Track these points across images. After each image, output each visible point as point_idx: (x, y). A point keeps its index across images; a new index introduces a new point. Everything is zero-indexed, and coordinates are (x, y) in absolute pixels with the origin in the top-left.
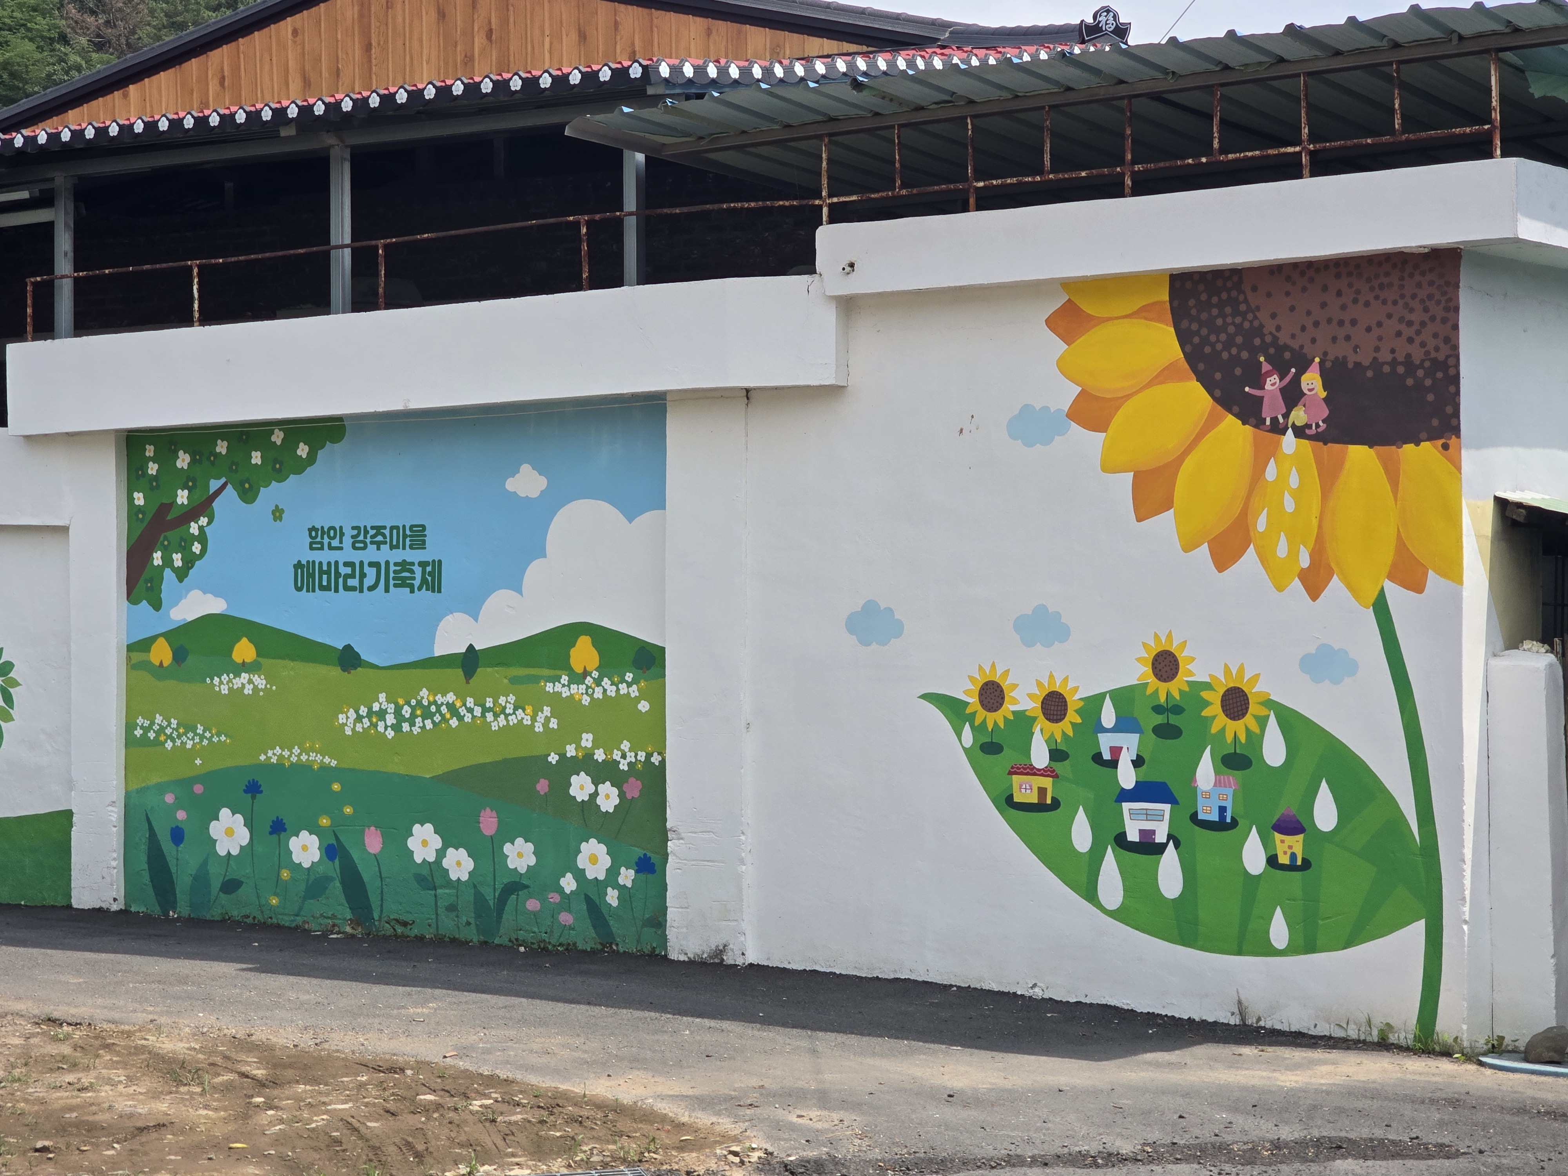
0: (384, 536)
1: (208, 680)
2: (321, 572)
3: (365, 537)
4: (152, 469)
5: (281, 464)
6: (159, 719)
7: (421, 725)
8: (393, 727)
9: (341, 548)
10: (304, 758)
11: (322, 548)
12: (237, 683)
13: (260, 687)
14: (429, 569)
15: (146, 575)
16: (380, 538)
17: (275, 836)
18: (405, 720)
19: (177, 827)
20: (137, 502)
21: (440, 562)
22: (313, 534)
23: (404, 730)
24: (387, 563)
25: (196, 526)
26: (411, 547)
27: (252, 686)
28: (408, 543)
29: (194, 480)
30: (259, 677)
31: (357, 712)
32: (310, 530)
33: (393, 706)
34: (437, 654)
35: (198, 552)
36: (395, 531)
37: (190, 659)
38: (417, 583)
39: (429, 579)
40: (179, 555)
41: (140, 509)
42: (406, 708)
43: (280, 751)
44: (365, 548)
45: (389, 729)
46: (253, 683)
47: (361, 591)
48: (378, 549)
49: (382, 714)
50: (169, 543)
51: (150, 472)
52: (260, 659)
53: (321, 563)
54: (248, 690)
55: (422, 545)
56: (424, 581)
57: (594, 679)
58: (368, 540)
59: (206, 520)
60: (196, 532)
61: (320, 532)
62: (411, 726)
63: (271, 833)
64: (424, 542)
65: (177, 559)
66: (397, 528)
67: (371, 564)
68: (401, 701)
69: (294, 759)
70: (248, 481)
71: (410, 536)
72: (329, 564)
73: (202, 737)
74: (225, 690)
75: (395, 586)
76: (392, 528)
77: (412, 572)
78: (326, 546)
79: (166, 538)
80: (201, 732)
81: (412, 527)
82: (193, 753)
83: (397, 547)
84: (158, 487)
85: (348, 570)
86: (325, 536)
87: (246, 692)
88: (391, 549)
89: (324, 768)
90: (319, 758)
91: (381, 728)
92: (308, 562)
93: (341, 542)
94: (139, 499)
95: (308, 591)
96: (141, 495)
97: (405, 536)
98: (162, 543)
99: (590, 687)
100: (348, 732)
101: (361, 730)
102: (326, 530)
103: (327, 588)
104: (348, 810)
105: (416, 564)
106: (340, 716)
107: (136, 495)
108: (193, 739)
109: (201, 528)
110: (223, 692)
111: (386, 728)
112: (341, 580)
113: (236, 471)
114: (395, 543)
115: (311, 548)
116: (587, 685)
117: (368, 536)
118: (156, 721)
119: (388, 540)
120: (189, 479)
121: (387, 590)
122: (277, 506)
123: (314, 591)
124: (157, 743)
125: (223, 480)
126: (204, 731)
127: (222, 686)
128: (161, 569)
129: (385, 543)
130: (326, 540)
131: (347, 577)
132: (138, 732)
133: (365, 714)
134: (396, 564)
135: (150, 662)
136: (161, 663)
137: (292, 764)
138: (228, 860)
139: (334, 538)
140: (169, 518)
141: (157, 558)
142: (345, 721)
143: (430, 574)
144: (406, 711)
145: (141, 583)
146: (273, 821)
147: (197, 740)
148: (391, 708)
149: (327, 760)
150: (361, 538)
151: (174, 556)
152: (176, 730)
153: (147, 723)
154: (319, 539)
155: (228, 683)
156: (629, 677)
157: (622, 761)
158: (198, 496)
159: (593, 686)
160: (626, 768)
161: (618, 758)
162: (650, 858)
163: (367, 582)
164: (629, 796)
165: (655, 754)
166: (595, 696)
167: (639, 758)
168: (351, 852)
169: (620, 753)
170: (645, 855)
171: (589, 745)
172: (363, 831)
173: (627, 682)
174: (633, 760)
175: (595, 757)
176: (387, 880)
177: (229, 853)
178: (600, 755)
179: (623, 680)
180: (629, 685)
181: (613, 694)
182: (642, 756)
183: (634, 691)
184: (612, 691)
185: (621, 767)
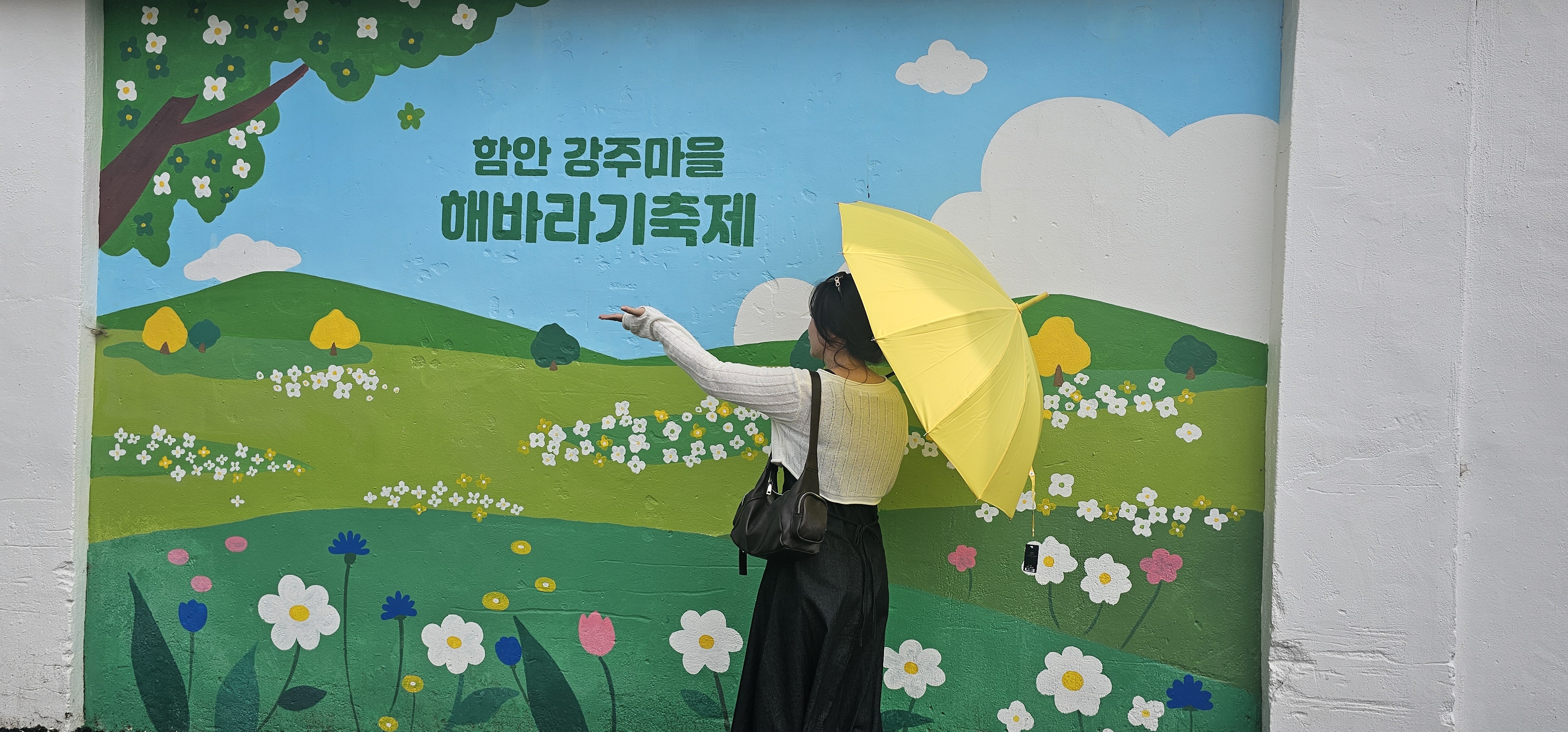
0: (635, 154)
1: (260, 375)
2: (500, 210)
3: (594, 155)
4: (154, 44)
5: (419, 37)
6: (158, 433)
7: (703, 452)
8: (642, 455)
9: (544, 173)
10: (456, 500)
11: (503, 171)
12: (320, 380)
13: (366, 387)
14: (728, 208)
15: (139, 208)
16: (625, 158)
17: (394, 623)
18: (670, 445)
19: (192, 603)
20: (122, 96)
21: (751, 197)
22: (485, 149)
23: (667, 460)
24: (640, 199)
25: (242, 134)
26: (690, 173)
27: (349, 386)
28: (684, 164)
29: (239, 63)
30: (366, 371)
31: (568, 430)
32: (478, 144)
33: (643, 422)
35: (244, 175)
36: (657, 149)
37: (222, 343)
38: (702, 230)
39: (729, 224)
40: (207, 180)
41: (128, 107)
42: (671, 425)
43: (406, 489)
44: (594, 171)
45: (635, 458)
46: (353, 381)
47: (584, 239)
48: (622, 174)
49: (621, 435)
50: (186, 160)
51: (149, 49)
52: (366, 344)
53: (499, 196)
54: (342, 391)
55: (716, 170)
56: (717, 227)
57: (1079, 386)
58: (601, 160)
59: (262, 125)
60: (242, 145)
61: (498, 148)
62: (680, 455)
63: (384, 617)
64: (718, 166)
65: (202, 186)
66: (663, 143)
67: (605, 199)
68: (661, 415)
69: (435, 502)
70: (349, 64)
71: (688, 155)
72: (517, 197)
73: (245, 463)
74: (294, 391)
75: (655, 233)
76: (650, 143)
77: (695, 212)
78: (511, 169)
79: (179, 153)
80: (244, 455)
81: (692, 142)
82: (228, 487)
83: (662, 171)
84: (165, 72)
85: (558, 207)
86: (510, 154)
87: (337, 395)
88: (648, 176)
89: (494, 517)
90: (487, 501)
91: (618, 454)
92: (472, 194)
93: (543, 161)
94: (127, 91)
95: (471, 238)
96: (131, 85)
97: (678, 155)
98: (172, 161)
99: (1070, 400)
100: (548, 460)
101: (576, 459)
102: (511, 142)
103: (514, 235)
104: (546, 585)
105: (702, 200)
106: (533, 436)
107: (120, 84)
108: (227, 465)
109: (251, 139)
110: (290, 395)
111: (629, 456)
112: (541, 225)
113: (324, 49)
114: (656, 165)
115: (479, 171)
116: (1063, 397)
117: (601, 154)
118: (154, 437)
119: (643, 160)
120: (228, 60)
121: (638, 239)
122: (409, 106)
123: (483, 238)
124: (153, 469)
125: (299, 62)
126: (251, 454)
127: (289, 386)
128: (167, 201)
129: (638, 165)
130: (511, 159)
131: (552, 218)
132: (117, 453)
133: (584, 434)
134: (657, 200)
135: (142, 345)
136: (165, 346)
137: (431, 511)
138: (296, 657)
139: (530, 154)
140: (186, 121)
141: (162, 184)
142: (542, 444)
143: (729, 215)
144: (672, 430)
145: (128, 222)
146: (389, 599)
147: (235, 467)
148: (640, 426)
149: (503, 504)
150: (586, 156)
151: (196, 180)
152: (194, 450)
153: (134, 439)
154: (496, 157)
155: (300, 380)
156: (1157, 384)
157: (1139, 521)
158: (248, 88)
159: (1076, 397)
160: (1147, 533)
161: (1130, 517)
162: (1200, 684)
163: (596, 227)
164: (1153, 580)
165: (1214, 512)
166: (1081, 413)
167: (1176, 517)
168: (550, 651)
169: (1134, 509)
170: (1188, 678)
171: (1067, 493)
172: (576, 619)
173: (1151, 393)
174: (1164, 520)
175: (1079, 513)
176: (625, 698)
177: (297, 646)
178: (1089, 510)
179: (1143, 390)
180: (1156, 397)
181: (1122, 412)
182: (1183, 514)
183: (1167, 407)
184: (1117, 406)
185: (1137, 530)
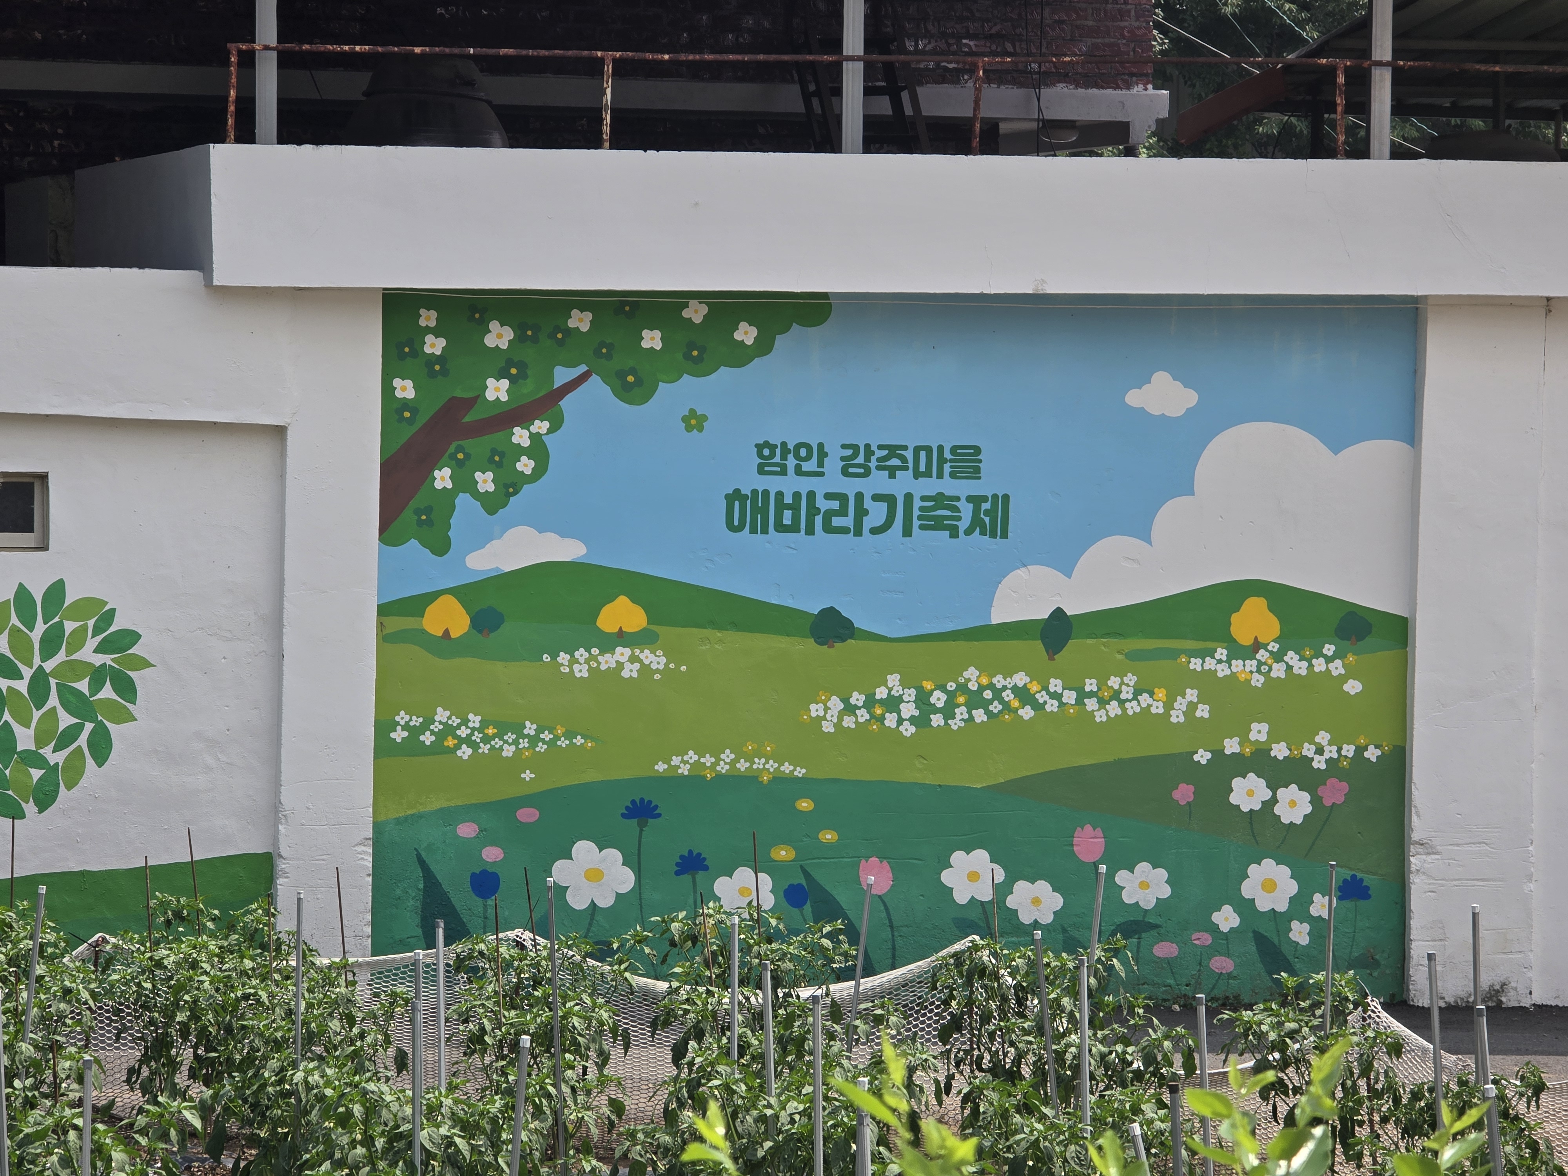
0: (904, 459)
1: (546, 658)
2: (781, 506)
3: (867, 459)
4: (433, 346)
5: (702, 350)
6: (442, 715)
7: (966, 716)
8: (912, 720)
9: (822, 474)
10: (743, 765)
11: (783, 472)
12: (607, 661)
13: (654, 666)
14: (986, 506)
15: (419, 501)
16: (895, 462)
17: (686, 878)
18: (936, 711)
19: (484, 872)
20: (399, 394)
21: (1006, 497)
22: (766, 452)
23: (934, 724)
24: (909, 497)
25: (526, 433)
26: (953, 475)
27: (637, 666)
28: (947, 468)
29: (522, 367)
30: (653, 652)
31: (845, 701)
32: (760, 447)
33: (913, 692)
34: (994, 621)
35: (528, 471)
36: (923, 454)
37: (506, 628)
38: (963, 525)
39: (987, 520)
40: (490, 475)
41: (405, 404)
42: (937, 694)
43: (696, 757)
44: (867, 473)
45: (906, 723)
46: (641, 661)
47: (858, 532)
48: (892, 476)
49: (893, 703)
50: (467, 456)
51: (428, 350)
52: (653, 627)
53: (780, 495)
54: (630, 671)
55: (975, 473)
56: (976, 523)
57: (1271, 652)
58: (873, 464)
59: (546, 425)
60: (526, 443)
61: (778, 451)
62: (946, 719)
63: (677, 873)
64: (977, 470)
65: (485, 481)
66: (928, 449)
67: (876, 498)
68: (928, 685)
69: (722, 768)
70: (633, 371)
71: (951, 461)
72: (797, 495)
73: (534, 740)
74: (581, 671)
75: (922, 527)
76: (917, 450)
77: (957, 509)
78: (791, 469)
79: (460, 449)
80: (532, 733)
81: (953, 450)
82: (517, 763)
83: (928, 474)
84: (444, 372)
85: (835, 505)
86: (790, 457)
87: (625, 674)
88: (916, 478)
89: (779, 780)
90: (772, 765)
91: (891, 720)
92: (755, 492)
93: (821, 464)
94: (405, 389)
95: (753, 531)
96: (409, 383)
97: (942, 461)
98: (453, 457)
99: (1265, 664)
100: (828, 727)
101: (853, 726)
102: (791, 447)
103: (794, 528)
104: (829, 836)
105: (963, 499)
106: (813, 707)
107: (397, 382)
108: (516, 742)
109: (535, 438)
110: (578, 675)
111: (900, 721)
112: (819, 519)
113: (609, 357)
114: (922, 468)
115: (761, 470)
116: (1259, 661)
117: (873, 459)
118: (437, 718)
119: (911, 465)
120: (510, 363)
121: (907, 532)
122: (692, 411)
123: (765, 531)
124: (438, 749)
125: (583, 368)
126: (540, 730)
127: (576, 667)
128: (448, 495)
129: (906, 469)
130: (791, 462)
131: (829, 514)
132: (399, 735)
133: (860, 704)
134: (923, 499)
135: (424, 632)
136: (447, 632)
137: (720, 777)
138: (593, 915)
139: (808, 458)
140: (467, 419)
141: (442, 478)
142: (821, 713)
143: (987, 512)
144: (938, 699)
145: (408, 515)
146: (682, 857)
147: (524, 743)
148: (910, 694)
149: (787, 768)
150: (860, 460)
151: (478, 475)
152: (480, 730)
153: (416, 721)
154: (777, 459)
155: (587, 661)
156: (1329, 649)
157: (1317, 757)
158: (530, 390)
159: (1270, 661)
160: (1323, 766)
161: (1310, 754)
162: (1362, 880)
163: (869, 522)
164: (1327, 803)
165: (1371, 748)
166: (1273, 674)
167: (1344, 753)
168: (834, 893)
169: (1313, 748)
170: (1354, 876)
171: (1263, 738)
172: (858, 865)
173: (1325, 656)
174: (1335, 756)
175: (1273, 754)
176: (904, 929)
177: (593, 904)
178: (1280, 751)
179: (1319, 654)
180: (1329, 660)
181: (1304, 672)
182: (1349, 750)
183: (1337, 668)
184: (1300, 668)
185: (1315, 765)
